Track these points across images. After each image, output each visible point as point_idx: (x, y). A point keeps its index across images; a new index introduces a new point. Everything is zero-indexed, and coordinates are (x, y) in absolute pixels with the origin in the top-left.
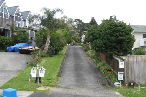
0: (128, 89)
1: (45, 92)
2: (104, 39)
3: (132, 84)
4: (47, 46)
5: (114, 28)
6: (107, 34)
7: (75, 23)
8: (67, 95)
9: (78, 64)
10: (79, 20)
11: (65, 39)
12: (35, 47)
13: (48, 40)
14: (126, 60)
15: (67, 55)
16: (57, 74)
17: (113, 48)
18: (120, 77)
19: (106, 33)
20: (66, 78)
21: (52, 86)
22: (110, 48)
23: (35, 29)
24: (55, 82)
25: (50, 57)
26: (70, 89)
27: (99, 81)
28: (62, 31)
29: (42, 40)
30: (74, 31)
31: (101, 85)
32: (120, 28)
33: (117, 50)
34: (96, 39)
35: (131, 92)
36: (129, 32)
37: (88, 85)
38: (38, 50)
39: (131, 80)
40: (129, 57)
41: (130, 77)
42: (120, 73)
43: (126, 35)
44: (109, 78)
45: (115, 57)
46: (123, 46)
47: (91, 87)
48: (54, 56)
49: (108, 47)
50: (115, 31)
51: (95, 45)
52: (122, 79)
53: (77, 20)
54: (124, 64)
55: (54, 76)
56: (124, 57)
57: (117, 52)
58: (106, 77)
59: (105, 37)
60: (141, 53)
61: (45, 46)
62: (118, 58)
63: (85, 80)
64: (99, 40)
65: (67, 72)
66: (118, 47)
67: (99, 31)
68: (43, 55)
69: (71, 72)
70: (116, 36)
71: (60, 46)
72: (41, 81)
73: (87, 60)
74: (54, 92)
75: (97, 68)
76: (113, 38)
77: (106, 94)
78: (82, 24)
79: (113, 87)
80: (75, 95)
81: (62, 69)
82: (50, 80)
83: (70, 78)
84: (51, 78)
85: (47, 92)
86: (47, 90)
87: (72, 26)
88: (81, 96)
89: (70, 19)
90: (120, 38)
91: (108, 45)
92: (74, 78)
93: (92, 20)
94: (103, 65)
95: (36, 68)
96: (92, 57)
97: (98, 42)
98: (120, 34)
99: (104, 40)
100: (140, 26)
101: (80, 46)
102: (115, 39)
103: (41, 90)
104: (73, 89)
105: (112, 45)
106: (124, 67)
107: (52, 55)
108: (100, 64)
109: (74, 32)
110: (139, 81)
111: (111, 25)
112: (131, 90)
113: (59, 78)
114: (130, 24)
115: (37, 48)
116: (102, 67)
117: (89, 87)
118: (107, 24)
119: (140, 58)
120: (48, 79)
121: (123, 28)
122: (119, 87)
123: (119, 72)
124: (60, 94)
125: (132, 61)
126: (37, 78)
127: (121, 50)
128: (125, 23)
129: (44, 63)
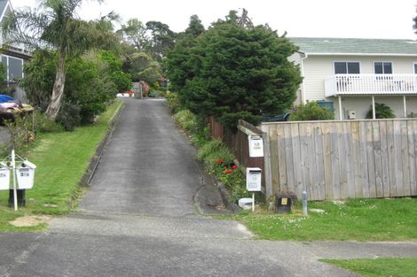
0: (274, 217)
1: (32, 231)
2: (210, 75)
3: (284, 202)
4: (56, 101)
5: (237, 43)
6: (220, 62)
7: (149, 34)
8: (95, 236)
9: (145, 151)
10: (159, 23)
11: (112, 79)
12: (23, 105)
13: (60, 82)
14: (271, 133)
15: (117, 125)
16: (79, 180)
17: (237, 100)
18: (254, 182)
19: (216, 59)
20: (104, 190)
21: (57, 214)
22: (228, 101)
23: (23, 52)
24: (68, 203)
25: (66, 133)
26: (110, 219)
27: (197, 195)
28: (100, 56)
29: (42, 83)
30: (145, 55)
31: (202, 207)
32: (256, 43)
33: (250, 108)
34: (191, 76)
35: (280, 223)
36: (282, 56)
37: (163, 209)
38: (30, 112)
39: (285, 191)
40: (278, 126)
41: (282, 181)
42: (251, 171)
43: (274, 65)
44: (226, 186)
45: (242, 128)
46: (265, 95)
47: (171, 213)
48: (79, 130)
49: (225, 97)
50: (240, 53)
51: (188, 95)
52: (258, 188)
53: (154, 23)
54: (261, 145)
55: (69, 185)
56: (264, 127)
57: (249, 114)
58: (219, 184)
59: (214, 71)
60: (314, 113)
61: (49, 101)
62: (249, 128)
63: (157, 193)
64: (197, 81)
65: (109, 174)
66: (250, 98)
67: (196, 53)
68: (44, 125)
69: (123, 173)
70: (246, 67)
71: (97, 101)
72: (24, 201)
73: (172, 138)
74: (59, 229)
75: (196, 160)
76: (235, 74)
77: (208, 231)
78: (169, 37)
79: (233, 211)
80: (118, 237)
81: (95, 166)
82: (55, 198)
83: (116, 191)
84: (59, 190)
85: (36, 232)
86: (40, 225)
87: (141, 43)
88: (133, 238)
89: (134, 20)
90: (255, 72)
91: (222, 92)
92: (128, 189)
93: (192, 22)
94: (215, 149)
95: (8, 164)
96: (188, 129)
97: (196, 85)
98: (255, 61)
99: (210, 78)
100: (326, 39)
101: (163, 100)
102: (243, 76)
103: (20, 226)
104: (116, 220)
105: (235, 92)
106: (262, 155)
107: (73, 125)
108: (207, 147)
109: (145, 58)
110: (305, 192)
111: (229, 36)
112: (283, 217)
113: (84, 190)
114: (286, 33)
115: (27, 107)
116: (211, 155)
117: (165, 213)
118: (220, 34)
119: (308, 127)
120: (51, 193)
121: (265, 45)
122: (250, 210)
123: (249, 169)
124: (74, 234)
125: (287, 136)
126: (11, 191)
127: (259, 106)
128: (273, 30)
129: (47, 148)
